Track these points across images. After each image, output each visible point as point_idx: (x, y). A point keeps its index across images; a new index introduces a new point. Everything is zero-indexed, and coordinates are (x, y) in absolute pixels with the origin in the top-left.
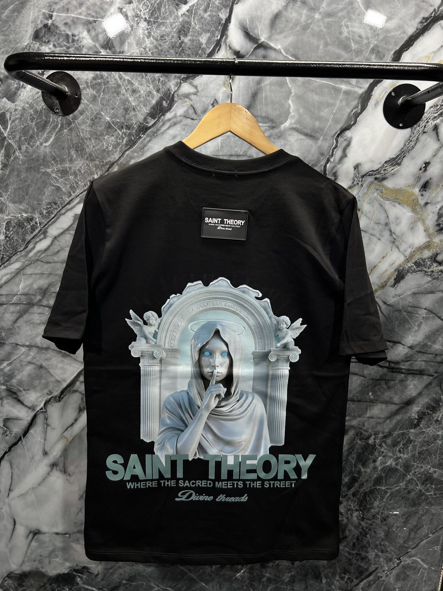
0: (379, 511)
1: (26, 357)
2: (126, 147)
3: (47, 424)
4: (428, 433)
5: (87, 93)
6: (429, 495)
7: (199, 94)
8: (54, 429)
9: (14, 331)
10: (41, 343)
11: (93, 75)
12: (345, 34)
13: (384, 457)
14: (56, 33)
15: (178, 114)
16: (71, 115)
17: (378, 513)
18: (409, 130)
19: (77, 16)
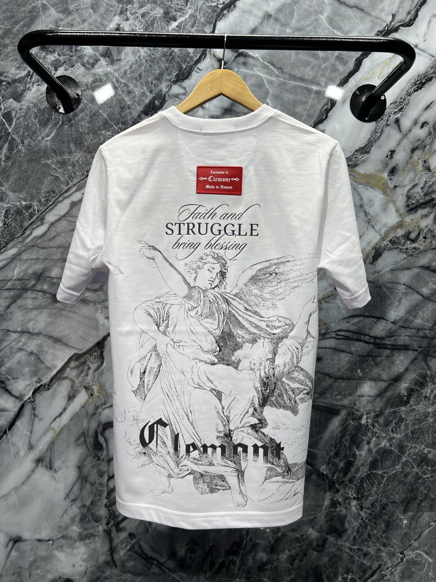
0: (378, 498)
1: (16, 344)
3: (34, 414)
4: (418, 410)
5: (86, 95)
6: (426, 478)
7: (187, 94)
8: (41, 420)
9: (6, 317)
10: (32, 329)
11: (93, 79)
13: (377, 437)
16: (72, 113)
17: (376, 501)
18: (374, 123)
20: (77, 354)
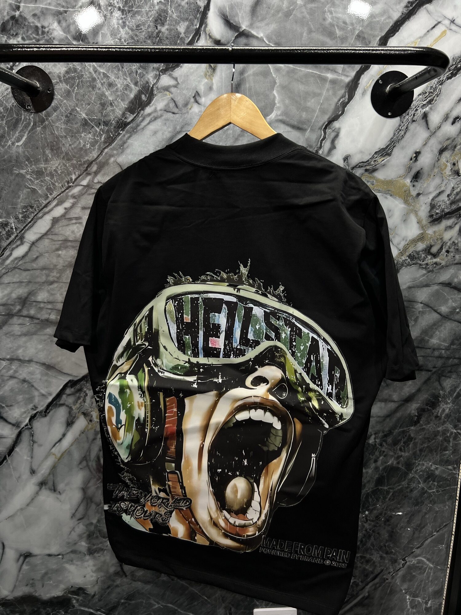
0: (382, 512)
1: (7, 372)
2: (104, 145)
3: (33, 441)
4: (428, 429)
5: (60, 88)
6: (431, 492)
7: (179, 86)
8: (40, 445)
10: (23, 356)
11: (66, 69)
12: (329, 20)
13: (385, 456)
14: (25, 25)
15: (158, 108)
16: (44, 112)
17: (381, 514)
18: (398, 119)
19: (46, 7)
20: (73, 380)
